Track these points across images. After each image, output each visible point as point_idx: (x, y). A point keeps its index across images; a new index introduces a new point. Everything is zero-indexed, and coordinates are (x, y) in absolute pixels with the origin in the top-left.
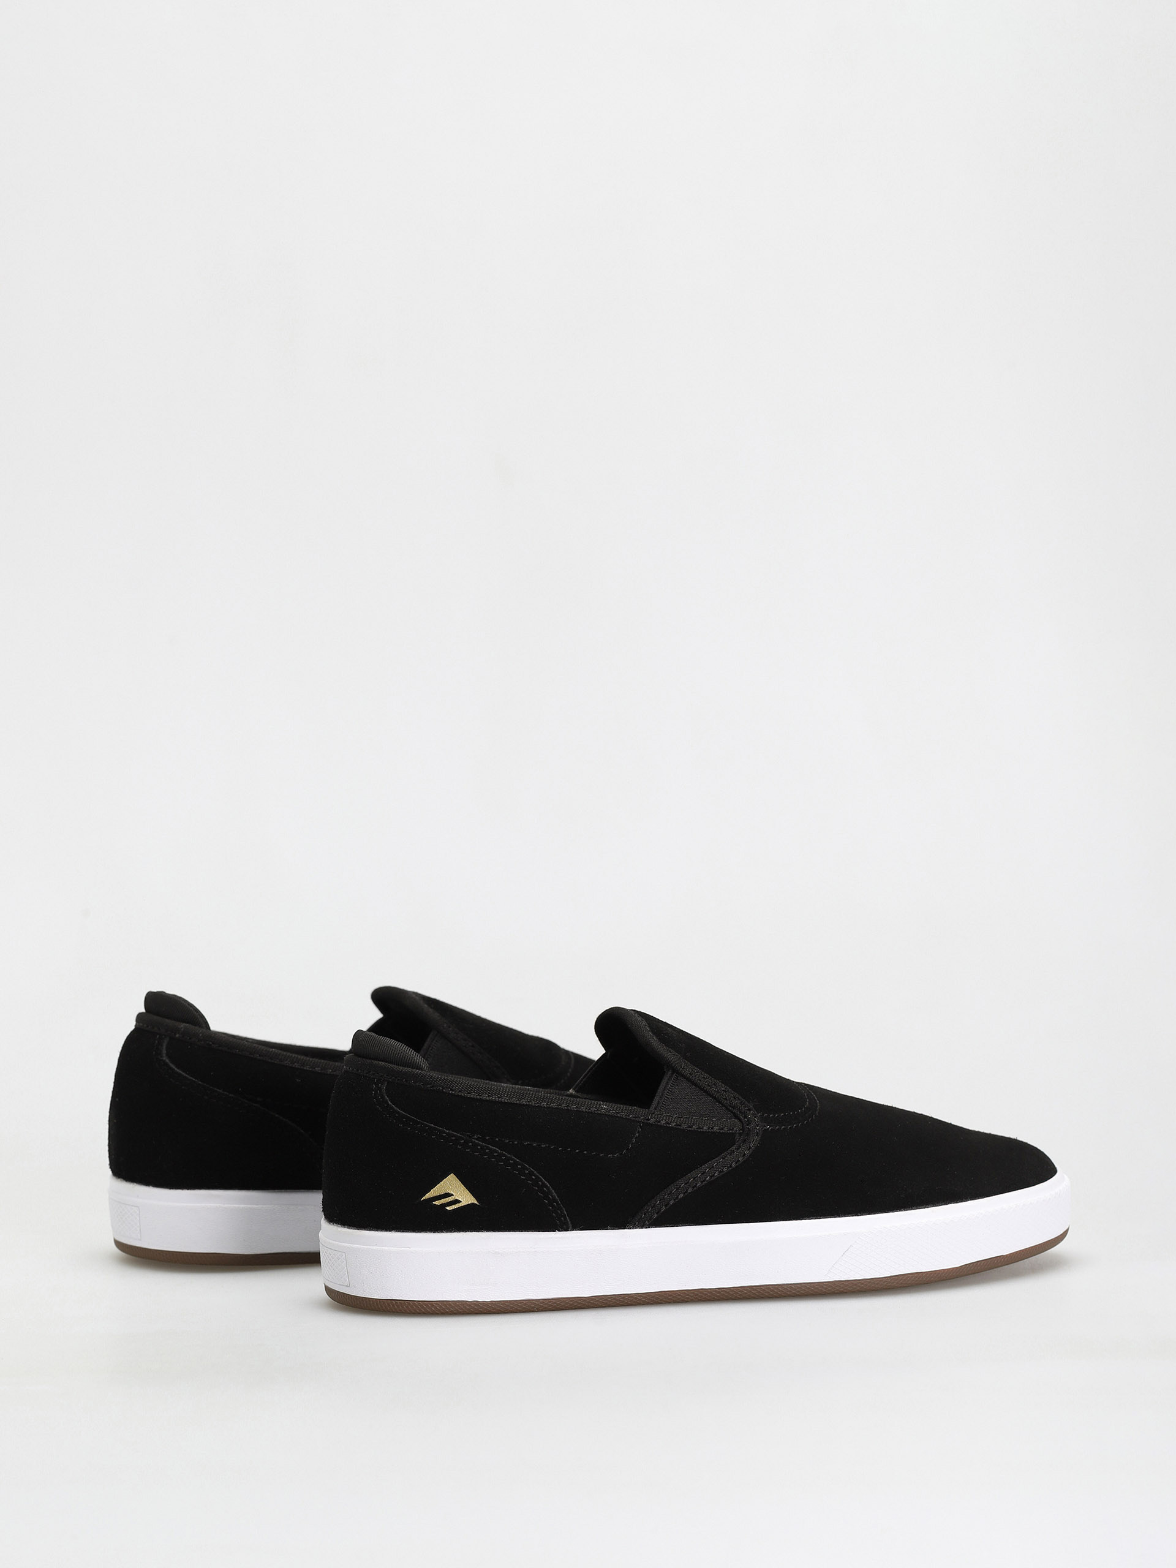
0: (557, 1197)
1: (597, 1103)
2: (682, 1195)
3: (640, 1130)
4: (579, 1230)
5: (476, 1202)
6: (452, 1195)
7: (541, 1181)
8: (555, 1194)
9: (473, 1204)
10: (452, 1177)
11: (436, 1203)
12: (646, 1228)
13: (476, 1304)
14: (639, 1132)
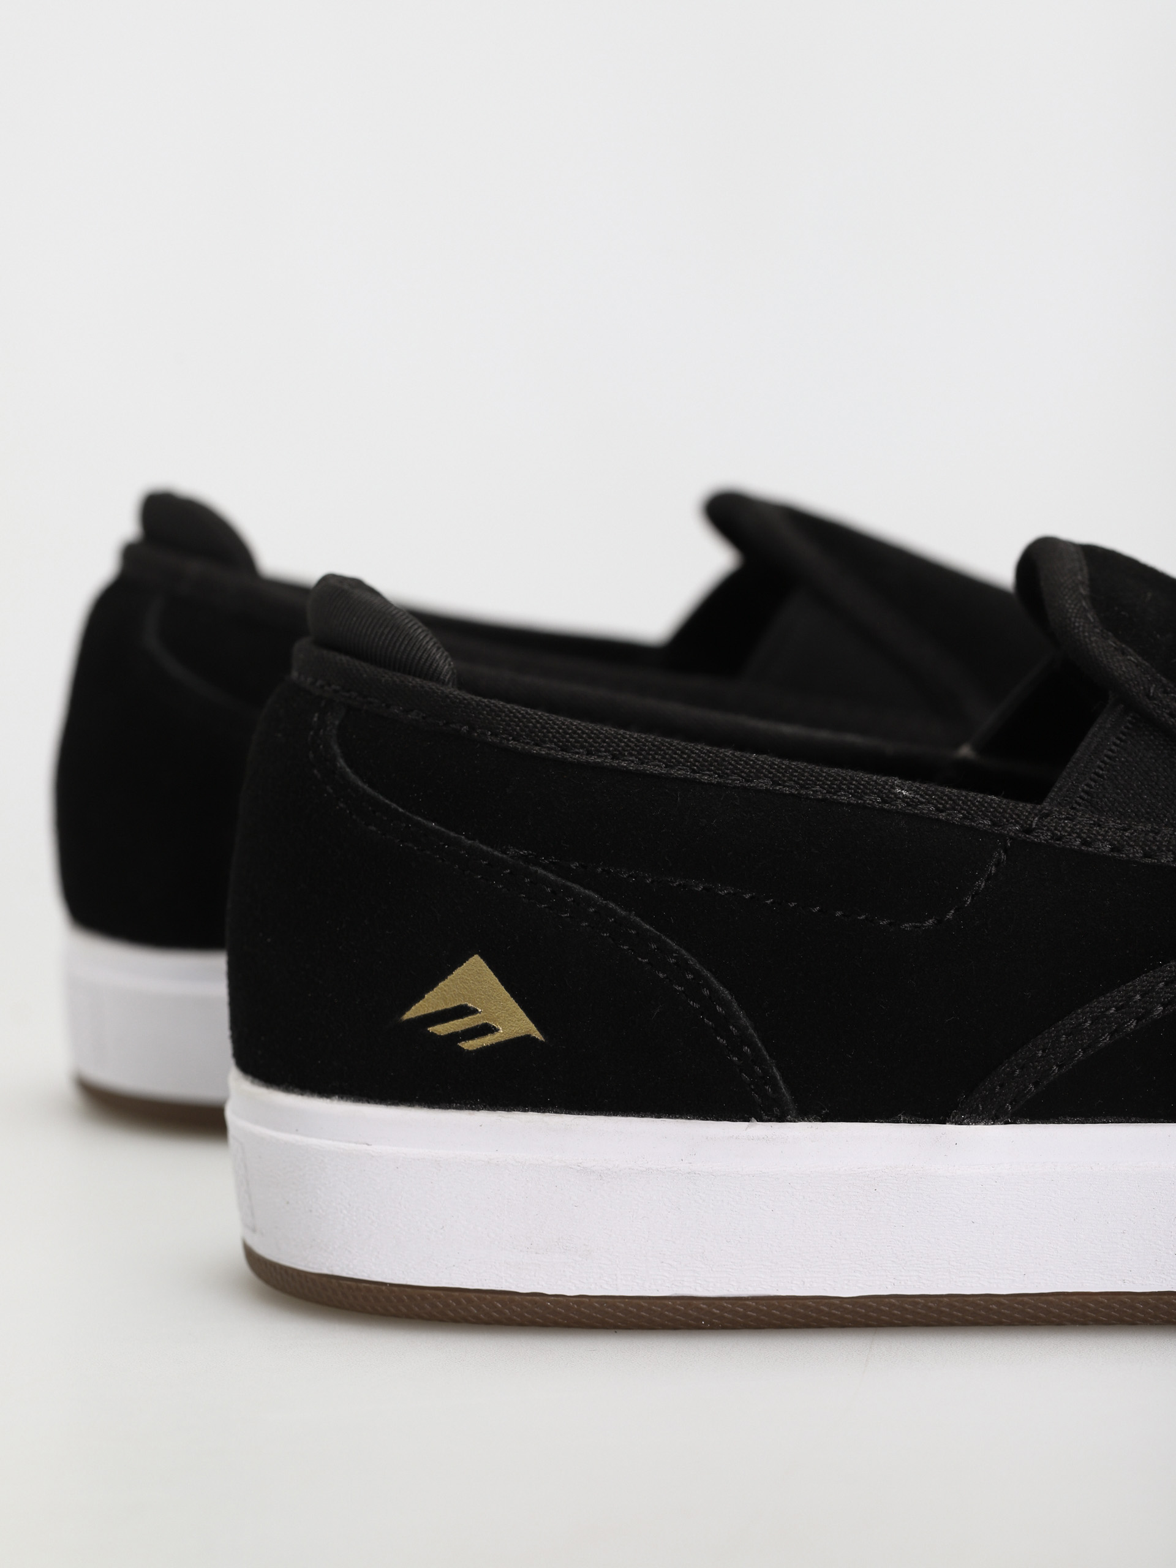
0: (751, 1031)
1: (886, 783)
2: (1106, 1039)
3: (1003, 857)
4: (816, 1120)
5: (537, 1034)
6: (474, 1011)
7: (709, 987)
8: (745, 1021)
9: (527, 1039)
10: (476, 964)
11: (441, 1029)
12: (1007, 1123)
13: (537, 1299)
14: (997, 865)
